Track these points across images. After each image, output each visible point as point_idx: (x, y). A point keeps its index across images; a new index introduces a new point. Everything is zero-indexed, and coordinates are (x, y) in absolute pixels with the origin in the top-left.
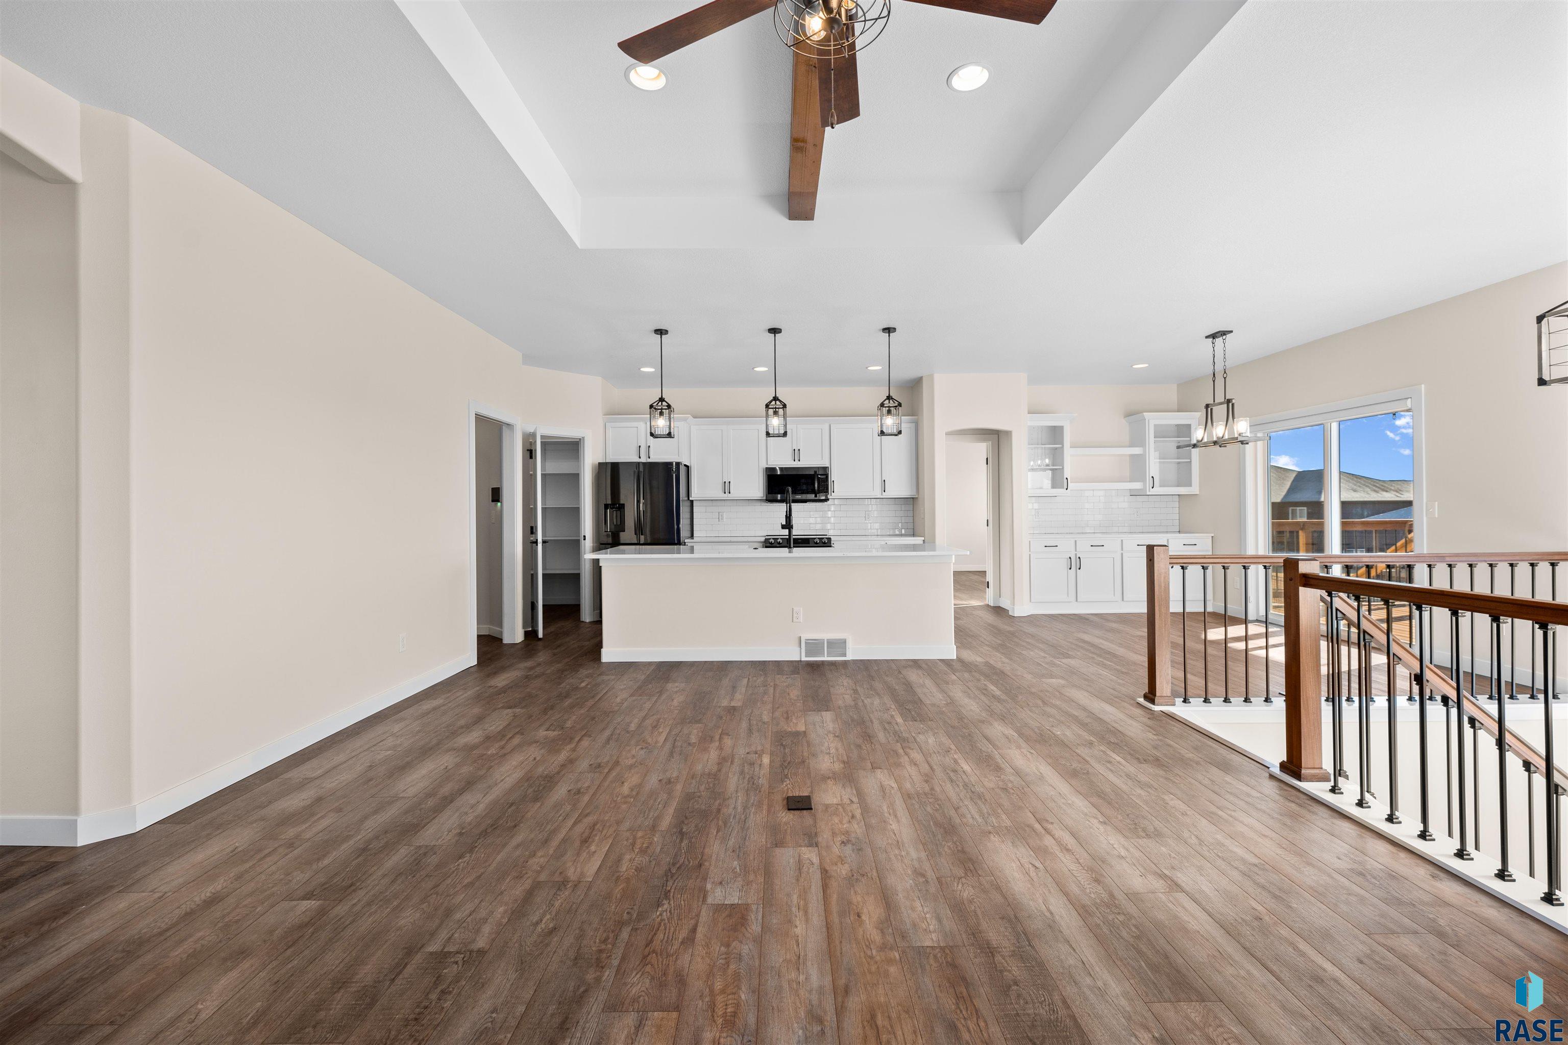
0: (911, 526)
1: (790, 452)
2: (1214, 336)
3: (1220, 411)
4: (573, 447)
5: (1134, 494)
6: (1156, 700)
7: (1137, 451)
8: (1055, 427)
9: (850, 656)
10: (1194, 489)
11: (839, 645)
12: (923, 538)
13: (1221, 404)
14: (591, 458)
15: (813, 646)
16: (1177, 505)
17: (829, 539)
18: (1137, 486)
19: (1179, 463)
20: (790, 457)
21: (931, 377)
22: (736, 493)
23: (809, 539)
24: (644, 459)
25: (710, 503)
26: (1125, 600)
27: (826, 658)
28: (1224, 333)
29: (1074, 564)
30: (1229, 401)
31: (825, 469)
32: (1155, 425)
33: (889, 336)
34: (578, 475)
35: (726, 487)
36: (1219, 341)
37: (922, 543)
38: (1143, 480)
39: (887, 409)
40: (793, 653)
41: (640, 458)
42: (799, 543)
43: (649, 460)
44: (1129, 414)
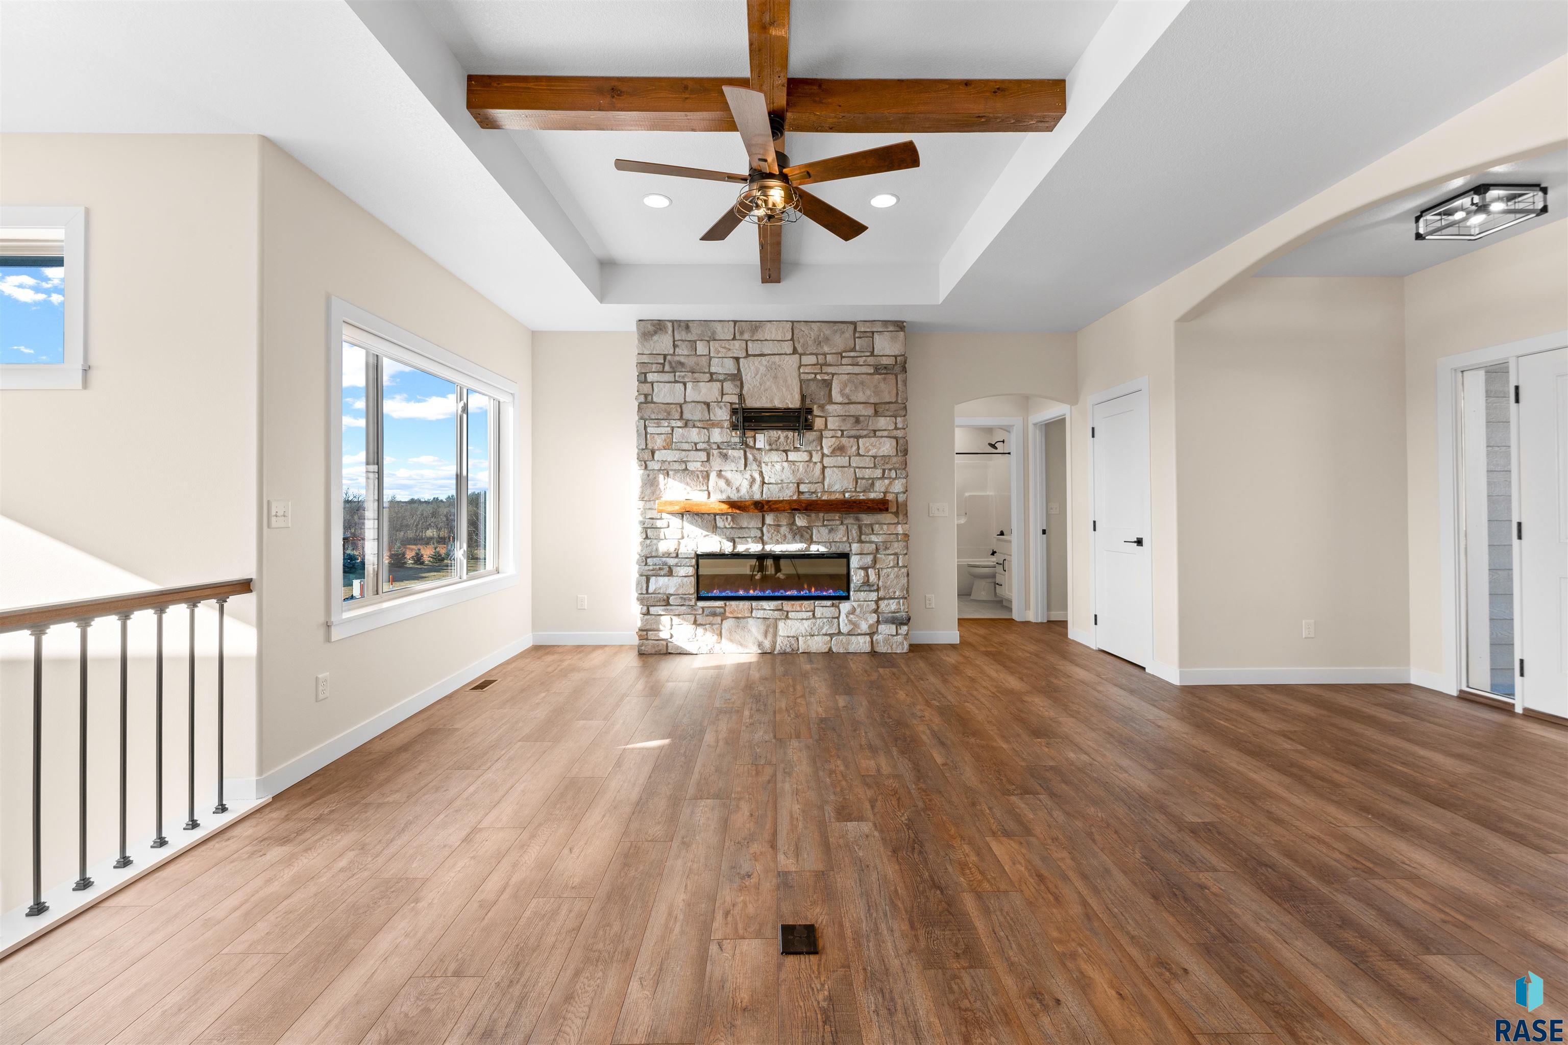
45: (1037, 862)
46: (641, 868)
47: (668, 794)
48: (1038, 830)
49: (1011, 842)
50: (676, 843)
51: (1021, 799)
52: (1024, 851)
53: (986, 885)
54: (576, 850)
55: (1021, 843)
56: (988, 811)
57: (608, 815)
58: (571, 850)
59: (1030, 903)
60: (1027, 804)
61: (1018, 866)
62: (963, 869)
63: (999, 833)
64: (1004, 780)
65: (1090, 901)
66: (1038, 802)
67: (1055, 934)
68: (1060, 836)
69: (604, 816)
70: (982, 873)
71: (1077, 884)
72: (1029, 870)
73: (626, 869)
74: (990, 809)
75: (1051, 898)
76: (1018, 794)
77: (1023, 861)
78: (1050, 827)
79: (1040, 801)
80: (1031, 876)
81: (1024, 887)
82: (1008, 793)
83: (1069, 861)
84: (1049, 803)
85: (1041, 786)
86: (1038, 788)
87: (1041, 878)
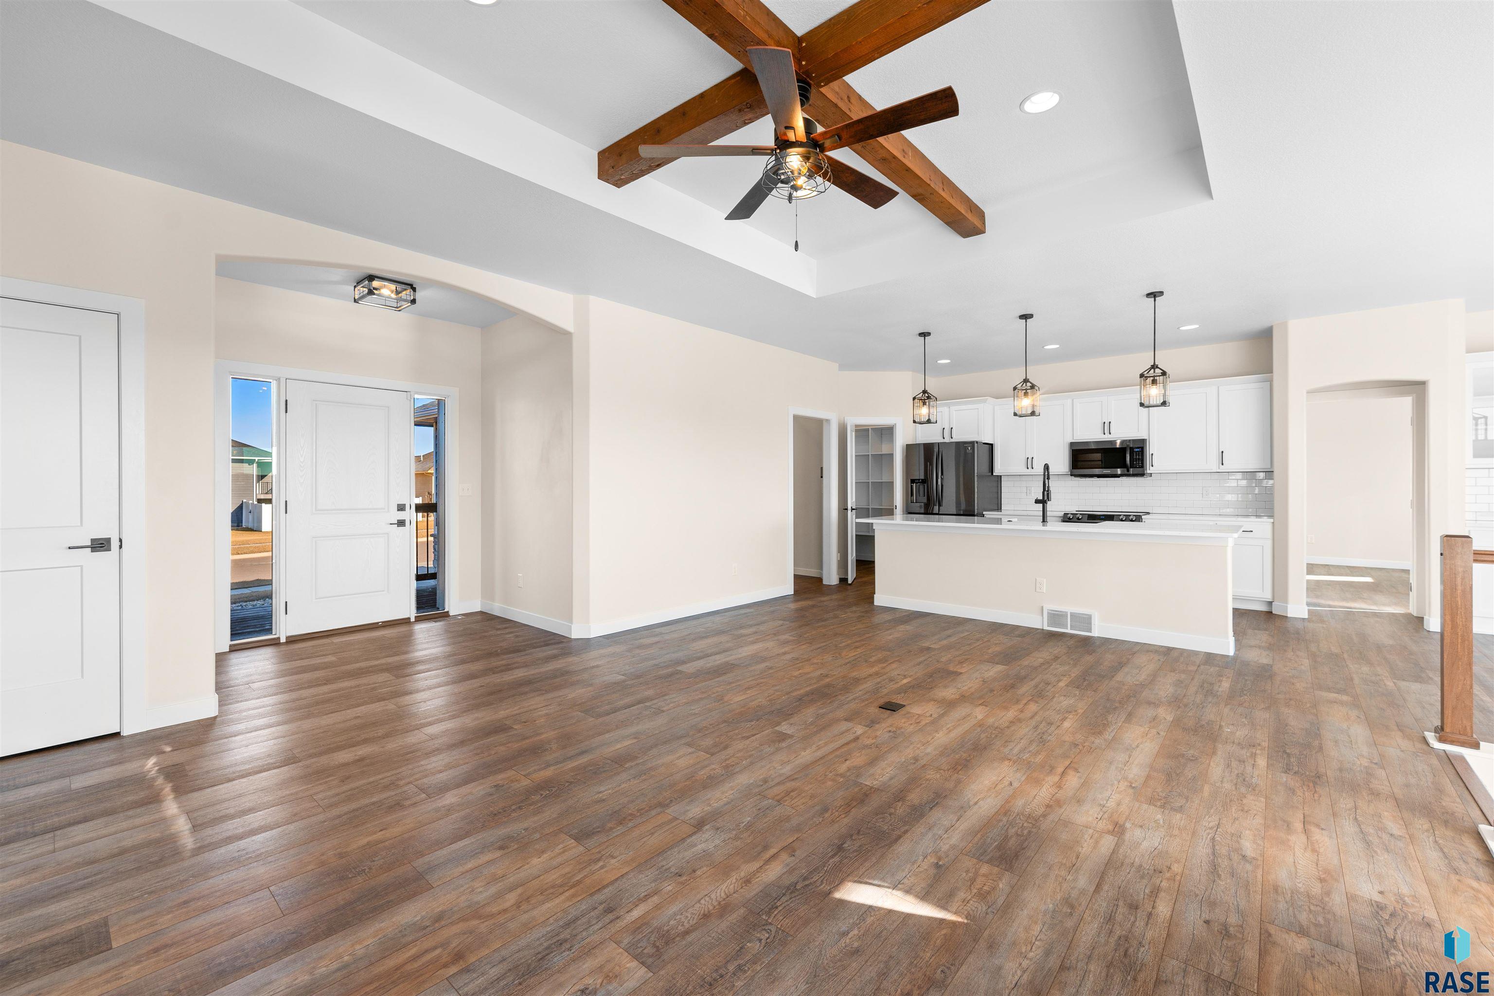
1: (1100, 426)
4: (886, 433)
12: (1272, 520)
14: (901, 440)
20: (1100, 431)
21: (1284, 326)
22: (1040, 468)
24: (947, 440)
25: (1017, 478)
31: (1143, 441)
33: (1155, 300)
34: (892, 454)
35: (1029, 462)
39: (1152, 378)
41: (944, 438)
43: (952, 440)
46: (957, 756)
47: (900, 804)
50: (923, 762)
54: (1006, 782)
57: (971, 803)
58: (1011, 784)
69: (976, 803)
73: (968, 758)
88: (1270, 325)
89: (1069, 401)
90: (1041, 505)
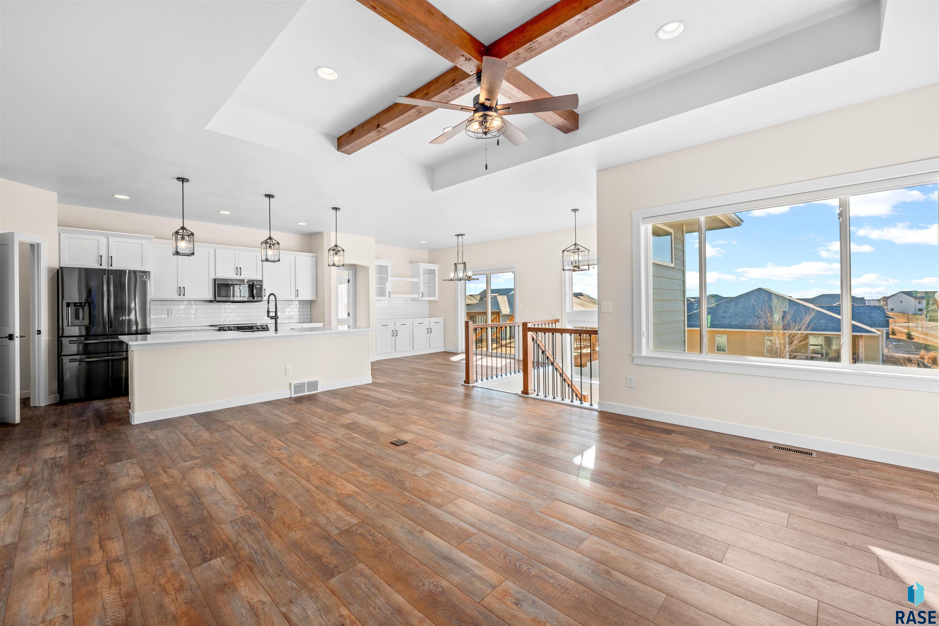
0: (309, 317)
1: (234, 269)
2: (458, 235)
3: (460, 267)
5: (413, 300)
6: (470, 382)
7: (416, 280)
8: (381, 266)
9: (320, 390)
10: (436, 298)
11: (313, 385)
12: (323, 324)
13: (461, 264)
14: (47, 262)
15: (299, 387)
16: (428, 305)
17: (267, 326)
18: (416, 296)
19: (429, 286)
20: (234, 272)
21: (328, 233)
22: (189, 295)
23: (252, 326)
24: (104, 266)
25: (160, 303)
26: (414, 349)
27: (306, 393)
28: (462, 235)
29: (395, 333)
30: (464, 263)
31: (261, 281)
32: (424, 269)
35: (181, 291)
36: (460, 237)
37: (322, 326)
38: (419, 294)
40: (285, 394)
41: (101, 265)
42: (246, 329)
43: (110, 268)
44: (411, 262)
45: (331, 489)
48: (334, 505)
49: (347, 493)
51: (349, 523)
52: (339, 491)
53: (351, 472)
55: (341, 494)
56: (367, 505)
59: (332, 473)
60: (344, 520)
61: (340, 484)
62: (363, 474)
63: (355, 495)
64: (368, 536)
65: (306, 483)
66: (337, 526)
67: (321, 469)
68: (321, 506)
70: (354, 476)
71: (312, 486)
72: (335, 484)
74: (367, 507)
75: (323, 478)
76: (353, 526)
77: (338, 486)
78: (327, 510)
79: (336, 527)
80: (333, 482)
81: (335, 478)
82: (362, 524)
83: (315, 495)
84: (330, 528)
85: (338, 543)
86: (340, 540)
87: (328, 483)
88: (321, 231)
89: (212, 251)
90: (274, 320)
